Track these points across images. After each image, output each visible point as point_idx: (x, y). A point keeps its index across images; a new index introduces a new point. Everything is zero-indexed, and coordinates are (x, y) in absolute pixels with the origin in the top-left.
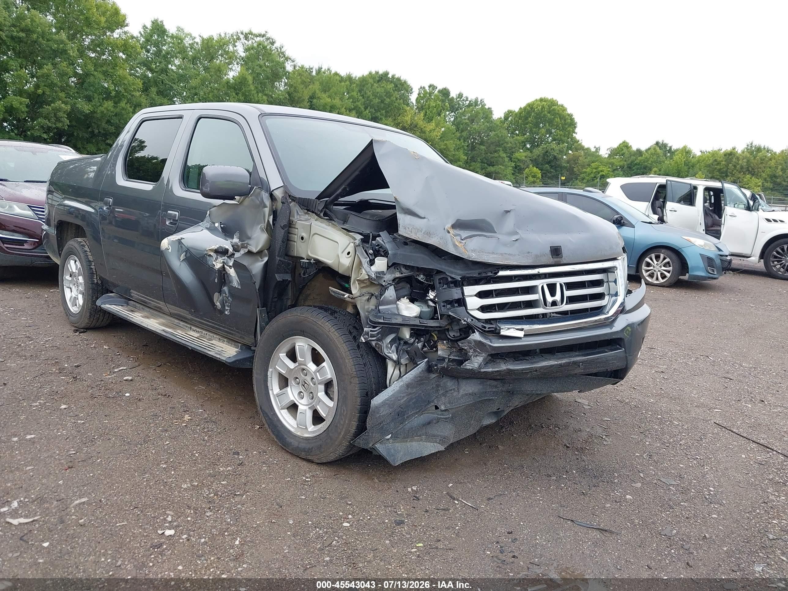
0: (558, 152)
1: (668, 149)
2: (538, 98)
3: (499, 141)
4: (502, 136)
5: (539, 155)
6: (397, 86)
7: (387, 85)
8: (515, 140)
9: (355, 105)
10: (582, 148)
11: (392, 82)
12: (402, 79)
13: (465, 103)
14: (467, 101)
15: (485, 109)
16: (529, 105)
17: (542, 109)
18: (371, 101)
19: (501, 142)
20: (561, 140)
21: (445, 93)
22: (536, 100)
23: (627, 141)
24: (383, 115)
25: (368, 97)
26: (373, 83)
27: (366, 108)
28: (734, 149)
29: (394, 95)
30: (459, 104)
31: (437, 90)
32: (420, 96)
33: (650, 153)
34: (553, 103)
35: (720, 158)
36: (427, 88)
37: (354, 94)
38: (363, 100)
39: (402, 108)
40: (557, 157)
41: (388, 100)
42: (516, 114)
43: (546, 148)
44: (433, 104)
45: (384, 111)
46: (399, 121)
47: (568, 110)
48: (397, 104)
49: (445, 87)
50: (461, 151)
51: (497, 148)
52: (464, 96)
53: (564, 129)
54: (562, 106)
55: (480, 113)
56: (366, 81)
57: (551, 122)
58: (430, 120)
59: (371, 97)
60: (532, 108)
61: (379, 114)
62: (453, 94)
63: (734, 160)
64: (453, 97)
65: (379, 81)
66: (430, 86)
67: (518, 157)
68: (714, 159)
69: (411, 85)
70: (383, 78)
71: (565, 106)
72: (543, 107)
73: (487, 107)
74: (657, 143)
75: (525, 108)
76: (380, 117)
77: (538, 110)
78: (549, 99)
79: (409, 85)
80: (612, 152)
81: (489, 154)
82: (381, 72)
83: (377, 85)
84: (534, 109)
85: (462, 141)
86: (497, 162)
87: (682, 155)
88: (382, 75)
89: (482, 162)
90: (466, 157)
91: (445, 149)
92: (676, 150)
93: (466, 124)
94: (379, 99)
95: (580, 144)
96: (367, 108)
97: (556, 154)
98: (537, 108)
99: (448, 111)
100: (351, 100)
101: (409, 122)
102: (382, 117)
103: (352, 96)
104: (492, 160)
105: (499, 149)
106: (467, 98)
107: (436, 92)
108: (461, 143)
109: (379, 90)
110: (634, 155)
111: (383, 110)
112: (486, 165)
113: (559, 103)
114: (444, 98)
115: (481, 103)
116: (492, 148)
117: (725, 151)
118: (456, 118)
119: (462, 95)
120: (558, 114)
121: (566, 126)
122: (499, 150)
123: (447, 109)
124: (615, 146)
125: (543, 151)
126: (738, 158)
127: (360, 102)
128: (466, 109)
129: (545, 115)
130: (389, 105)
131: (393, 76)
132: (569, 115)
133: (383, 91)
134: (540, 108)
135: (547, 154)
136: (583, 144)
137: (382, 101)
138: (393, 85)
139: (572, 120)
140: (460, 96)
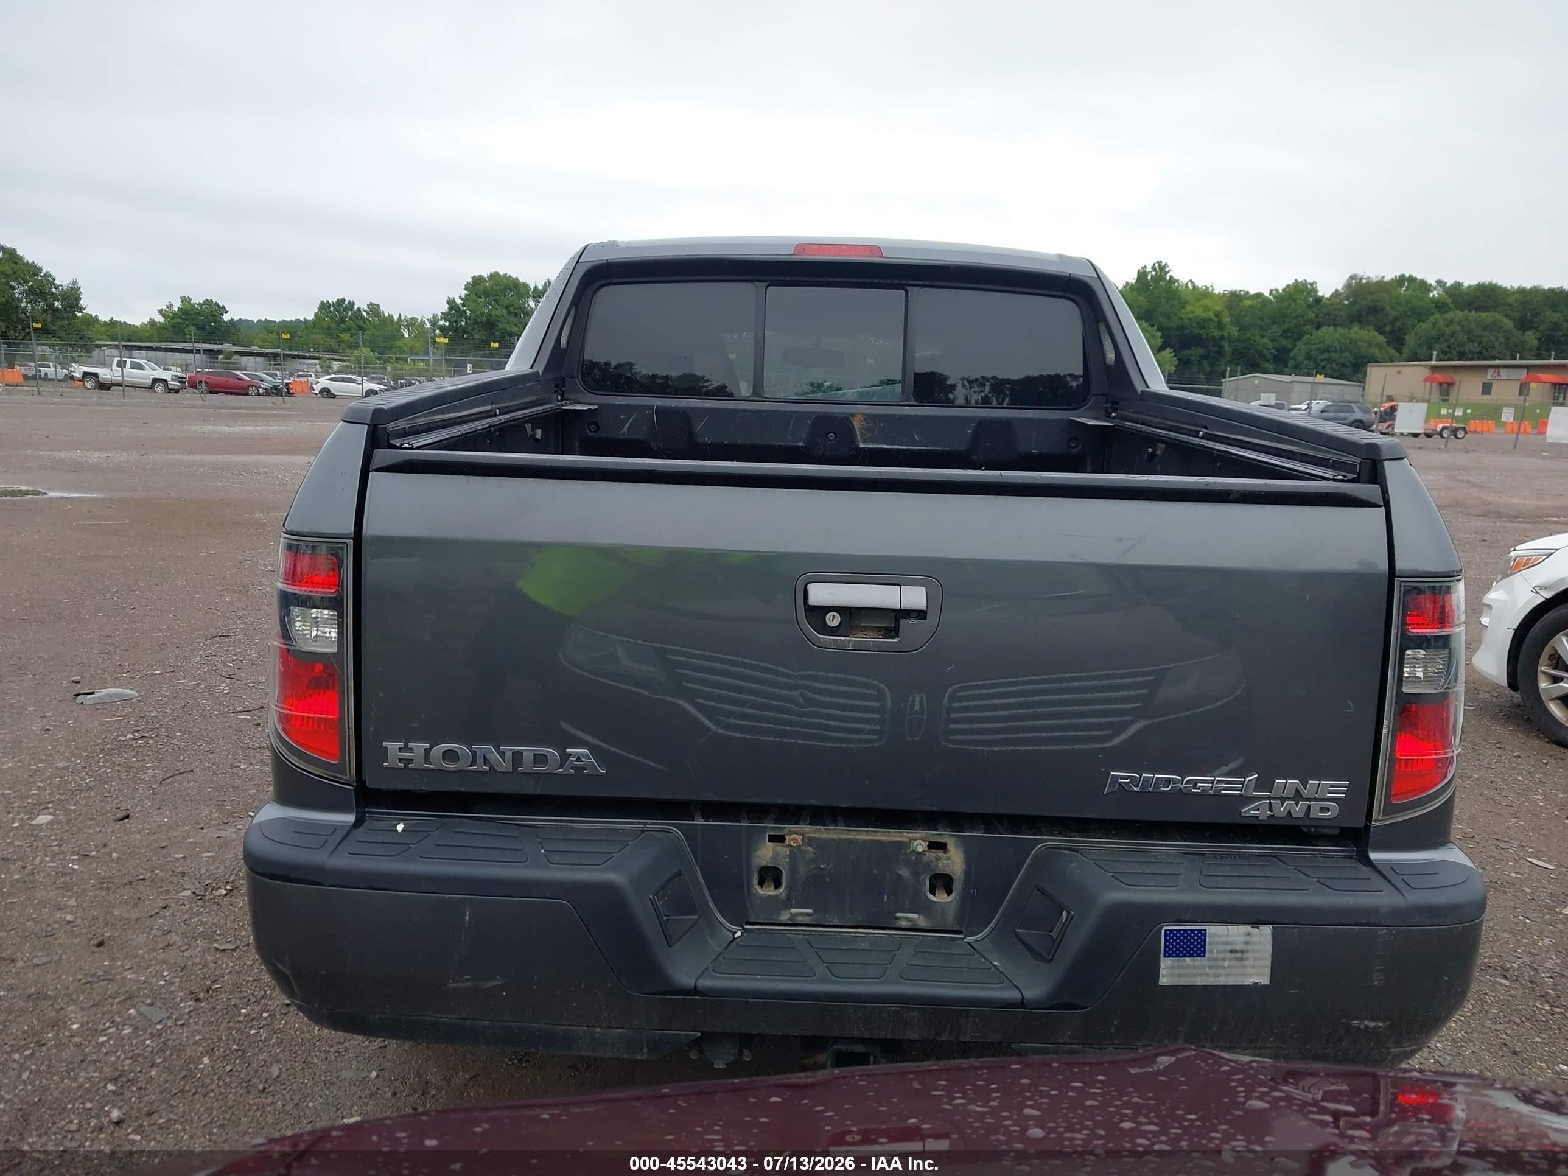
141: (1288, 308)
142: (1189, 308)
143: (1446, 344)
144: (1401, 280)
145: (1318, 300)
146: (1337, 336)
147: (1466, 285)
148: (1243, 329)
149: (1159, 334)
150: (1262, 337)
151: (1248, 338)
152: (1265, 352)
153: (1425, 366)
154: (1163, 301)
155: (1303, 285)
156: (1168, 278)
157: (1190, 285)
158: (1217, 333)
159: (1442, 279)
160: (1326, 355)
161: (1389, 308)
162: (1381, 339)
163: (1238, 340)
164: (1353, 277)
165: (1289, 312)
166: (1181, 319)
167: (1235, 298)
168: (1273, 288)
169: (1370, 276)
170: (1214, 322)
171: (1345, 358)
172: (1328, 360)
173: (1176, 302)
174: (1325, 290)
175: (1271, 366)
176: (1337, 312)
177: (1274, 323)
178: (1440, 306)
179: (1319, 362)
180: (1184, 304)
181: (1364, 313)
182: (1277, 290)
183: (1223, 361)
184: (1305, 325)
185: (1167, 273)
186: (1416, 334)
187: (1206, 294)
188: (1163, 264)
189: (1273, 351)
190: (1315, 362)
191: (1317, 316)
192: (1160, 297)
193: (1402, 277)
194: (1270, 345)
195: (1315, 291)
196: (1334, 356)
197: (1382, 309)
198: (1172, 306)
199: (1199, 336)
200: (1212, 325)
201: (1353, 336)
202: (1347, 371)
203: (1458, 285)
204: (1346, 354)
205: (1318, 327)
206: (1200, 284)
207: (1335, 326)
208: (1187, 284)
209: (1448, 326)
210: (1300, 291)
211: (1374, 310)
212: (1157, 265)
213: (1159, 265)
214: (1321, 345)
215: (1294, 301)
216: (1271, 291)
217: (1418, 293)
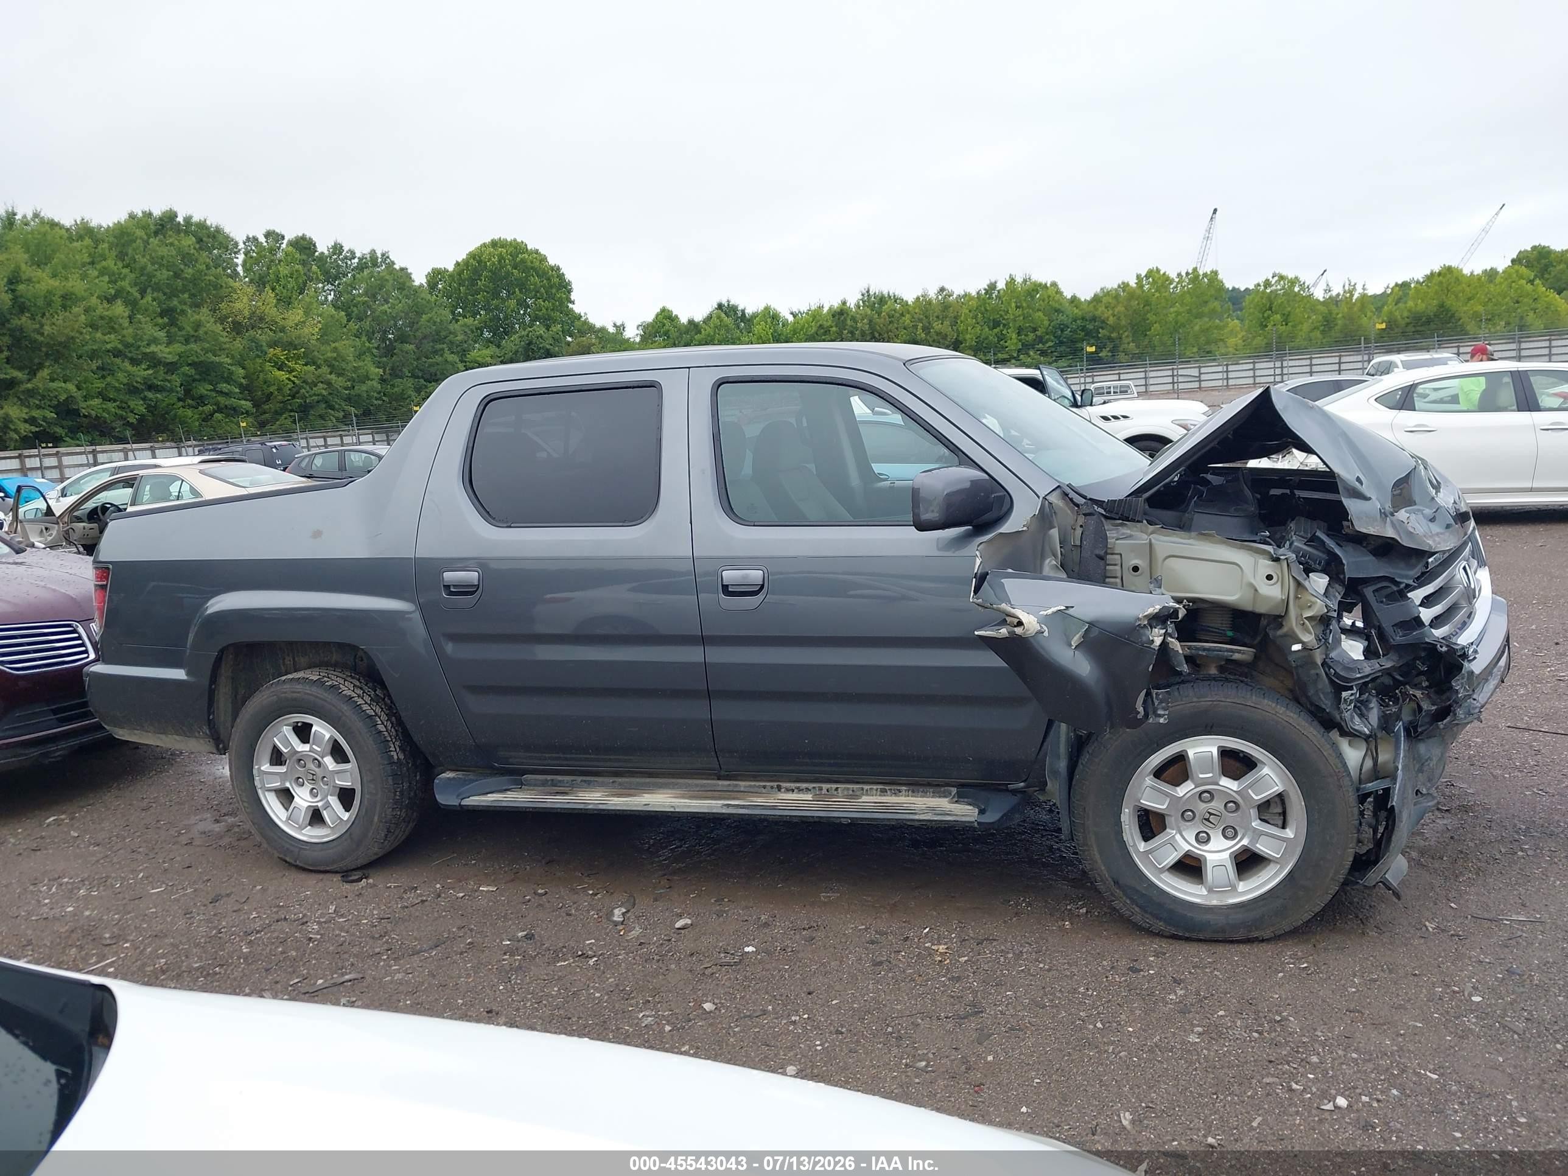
0: (551, 341)
1: (740, 314)
2: (488, 240)
3: (438, 333)
4: (441, 321)
5: (517, 351)
6: (202, 240)
7: (179, 241)
8: (463, 326)
9: (116, 287)
10: (591, 328)
11: (187, 233)
12: (208, 223)
13: (349, 263)
14: (354, 258)
15: (394, 272)
16: (472, 256)
17: (500, 261)
18: (150, 276)
19: (443, 333)
20: (549, 318)
21: (304, 245)
22: (484, 245)
23: (669, 307)
24: (185, 304)
25: (143, 268)
26: (145, 237)
27: (143, 292)
28: (844, 303)
29: (201, 260)
30: (338, 266)
31: (285, 242)
32: (252, 257)
33: (712, 325)
34: (517, 249)
35: (827, 321)
36: (262, 239)
37: (110, 263)
38: (133, 276)
39: (224, 285)
40: (552, 351)
41: (189, 272)
42: (451, 276)
43: (528, 336)
44: (284, 270)
45: (186, 296)
46: (224, 312)
47: (549, 259)
48: (212, 278)
49: (300, 235)
50: (368, 358)
51: (438, 346)
52: (346, 249)
53: (550, 297)
54: (537, 252)
55: (387, 280)
56: (128, 234)
57: (522, 286)
58: (285, 302)
59: (150, 268)
60: (479, 262)
61: (175, 302)
62: (323, 247)
63: (849, 322)
64: (322, 253)
65: (156, 233)
66: (268, 235)
67: (478, 359)
68: (818, 325)
69: (231, 235)
70: (166, 224)
71: (542, 251)
72: (501, 258)
73: (397, 267)
74: (720, 306)
75: (466, 263)
76: (180, 307)
77: (494, 264)
78: (509, 240)
79: (228, 237)
80: (647, 331)
81: (424, 359)
82: (157, 212)
83: (156, 242)
84: (486, 263)
85: (364, 338)
86: (442, 374)
87: (766, 322)
88: (161, 219)
89: (414, 376)
90: (381, 370)
91: (335, 359)
92: (755, 316)
93: (364, 304)
94: (168, 271)
95: (586, 322)
96: (145, 292)
97: (548, 347)
98: (489, 260)
99: (320, 281)
100: (106, 278)
101: (247, 313)
102: (184, 307)
103: (104, 268)
104: (432, 370)
105: (441, 346)
106: (353, 253)
107: (284, 246)
108: (364, 342)
109: (164, 251)
110: (687, 332)
111: (183, 293)
112: (422, 381)
113: (529, 248)
114: (304, 257)
115: (384, 261)
116: (428, 346)
117: (830, 308)
118: (339, 295)
119: (342, 247)
120: (532, 268)
121: (554, 291)
122: (443, 349)
123: (317, 278)
124: (649, 318)
125: (522, 343)
126: (853, 319)
127: (127, 282)
128: (358, 276)
129: (508, 273)
130: (194, 281)
131: (188, 220)
132: (552, 268)
133: (174, 253)
134: (495, 260)
135: (532, 347)
136: (591, 320)
137: (175, 273)
138: (194, 239)
139: (561, 277)
140: (337, 248)
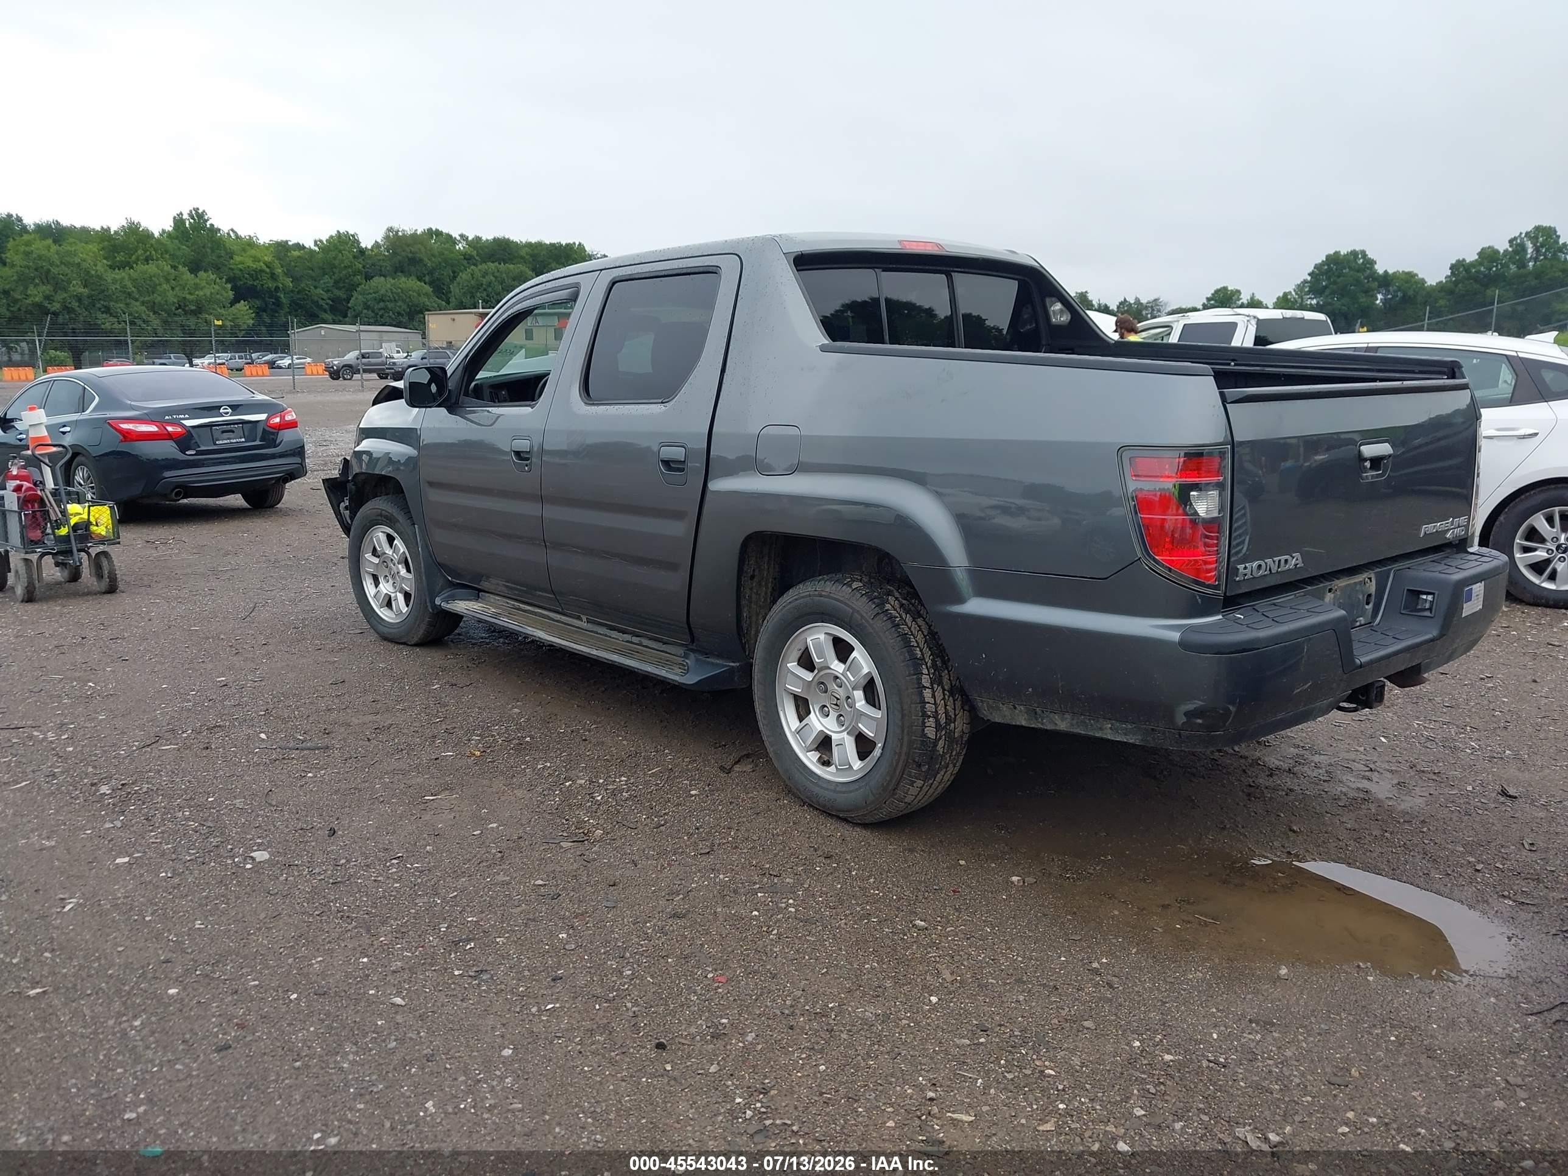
141: (335, 258)
142: (237, 258)
143: (485, 293)
144: (430, 233)
145: (362, 252)
146: (389, 286)
147: (484, 239)
148: (295, 280)
149: (229, 286)
150: (316, 287)
151: (303, 288)
152: (321, 302)
153: (475, 313)
154: (209, 250)
155: (345, 236)
156: (208, 226)
157: (231, 233)
158: (271, 285)
159: (464, 233)
160: (382, 304)
161: (426, 259)
162: (428, 289)
163: (292, 291)
164: (390, 229)
165: (337, 262)
166: (232, 269)
167: (282, 248)
168: (317, 239)
169: (405, 228)
170: (266, 273)
171: (400, 307)
172: (385, 309)
173: (223, 253)
174: (367, 242)
175: (329, 317)
176: (381, 263)
177: (324, 274)
178: (467, 258)
179: (376, 311)
180: (231, 255)
181: (406, 265)
182: (321, 241)
183: (282, 312)
184: (354, 276)
185: (207, 221)
186: (459, 284)
187: (250, 244)
188: (200, 211)
189: (328, 301)
190: (373, 312)
191: (364, 267)
192: (204, 247)
193: (430, 230)
194: (325, 296)
195: (358, 242)
196: (390, 305)
197: (421, 260)
198: (220, 257)
199: (254, 287)
200: (265, 277)
201: (403, 285)
202: (405, 319)
203: (478, 239)
204: (400, 303)
205: (368, 277)
206: (243, 233)
207: (385, 276)
208: (228, 234)
209: (484, 277)
210: (343, 243)
211: (414, 261)
212: (194, 212)
213: (197, 213)
214: (376, 295)
215: (340, 251)
216: (315, 242)
217: (447, 245)
